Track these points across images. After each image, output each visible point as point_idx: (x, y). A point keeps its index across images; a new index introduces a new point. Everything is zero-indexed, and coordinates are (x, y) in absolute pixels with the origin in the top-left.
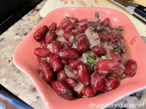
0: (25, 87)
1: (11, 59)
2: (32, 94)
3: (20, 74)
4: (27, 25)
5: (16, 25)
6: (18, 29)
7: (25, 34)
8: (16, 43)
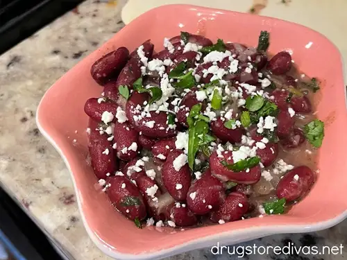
0: (49, 189)
1: (28, 115)
2: (61, 209)
3: (45, 156)
4: (85, 30)
5: (59, 23)
6: (60, 38)
7: (77, 56)
8: (48, 76)
